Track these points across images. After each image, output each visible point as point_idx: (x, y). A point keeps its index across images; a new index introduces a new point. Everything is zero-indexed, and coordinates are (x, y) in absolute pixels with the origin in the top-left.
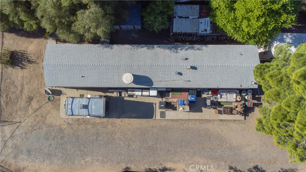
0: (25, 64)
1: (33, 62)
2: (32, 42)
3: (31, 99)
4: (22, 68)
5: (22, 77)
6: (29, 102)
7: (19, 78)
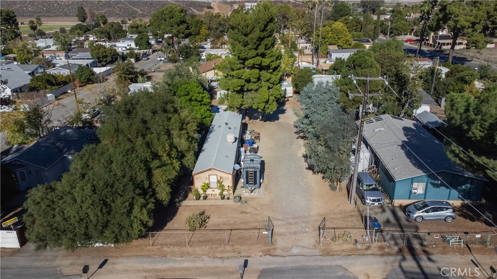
0: (205, 216)
1: (203, 212)
2: (181, 214)
3: (243, 212)
4: (208, 218)
5: (218, 218)
6: (246, 213)
7: (219, 219)
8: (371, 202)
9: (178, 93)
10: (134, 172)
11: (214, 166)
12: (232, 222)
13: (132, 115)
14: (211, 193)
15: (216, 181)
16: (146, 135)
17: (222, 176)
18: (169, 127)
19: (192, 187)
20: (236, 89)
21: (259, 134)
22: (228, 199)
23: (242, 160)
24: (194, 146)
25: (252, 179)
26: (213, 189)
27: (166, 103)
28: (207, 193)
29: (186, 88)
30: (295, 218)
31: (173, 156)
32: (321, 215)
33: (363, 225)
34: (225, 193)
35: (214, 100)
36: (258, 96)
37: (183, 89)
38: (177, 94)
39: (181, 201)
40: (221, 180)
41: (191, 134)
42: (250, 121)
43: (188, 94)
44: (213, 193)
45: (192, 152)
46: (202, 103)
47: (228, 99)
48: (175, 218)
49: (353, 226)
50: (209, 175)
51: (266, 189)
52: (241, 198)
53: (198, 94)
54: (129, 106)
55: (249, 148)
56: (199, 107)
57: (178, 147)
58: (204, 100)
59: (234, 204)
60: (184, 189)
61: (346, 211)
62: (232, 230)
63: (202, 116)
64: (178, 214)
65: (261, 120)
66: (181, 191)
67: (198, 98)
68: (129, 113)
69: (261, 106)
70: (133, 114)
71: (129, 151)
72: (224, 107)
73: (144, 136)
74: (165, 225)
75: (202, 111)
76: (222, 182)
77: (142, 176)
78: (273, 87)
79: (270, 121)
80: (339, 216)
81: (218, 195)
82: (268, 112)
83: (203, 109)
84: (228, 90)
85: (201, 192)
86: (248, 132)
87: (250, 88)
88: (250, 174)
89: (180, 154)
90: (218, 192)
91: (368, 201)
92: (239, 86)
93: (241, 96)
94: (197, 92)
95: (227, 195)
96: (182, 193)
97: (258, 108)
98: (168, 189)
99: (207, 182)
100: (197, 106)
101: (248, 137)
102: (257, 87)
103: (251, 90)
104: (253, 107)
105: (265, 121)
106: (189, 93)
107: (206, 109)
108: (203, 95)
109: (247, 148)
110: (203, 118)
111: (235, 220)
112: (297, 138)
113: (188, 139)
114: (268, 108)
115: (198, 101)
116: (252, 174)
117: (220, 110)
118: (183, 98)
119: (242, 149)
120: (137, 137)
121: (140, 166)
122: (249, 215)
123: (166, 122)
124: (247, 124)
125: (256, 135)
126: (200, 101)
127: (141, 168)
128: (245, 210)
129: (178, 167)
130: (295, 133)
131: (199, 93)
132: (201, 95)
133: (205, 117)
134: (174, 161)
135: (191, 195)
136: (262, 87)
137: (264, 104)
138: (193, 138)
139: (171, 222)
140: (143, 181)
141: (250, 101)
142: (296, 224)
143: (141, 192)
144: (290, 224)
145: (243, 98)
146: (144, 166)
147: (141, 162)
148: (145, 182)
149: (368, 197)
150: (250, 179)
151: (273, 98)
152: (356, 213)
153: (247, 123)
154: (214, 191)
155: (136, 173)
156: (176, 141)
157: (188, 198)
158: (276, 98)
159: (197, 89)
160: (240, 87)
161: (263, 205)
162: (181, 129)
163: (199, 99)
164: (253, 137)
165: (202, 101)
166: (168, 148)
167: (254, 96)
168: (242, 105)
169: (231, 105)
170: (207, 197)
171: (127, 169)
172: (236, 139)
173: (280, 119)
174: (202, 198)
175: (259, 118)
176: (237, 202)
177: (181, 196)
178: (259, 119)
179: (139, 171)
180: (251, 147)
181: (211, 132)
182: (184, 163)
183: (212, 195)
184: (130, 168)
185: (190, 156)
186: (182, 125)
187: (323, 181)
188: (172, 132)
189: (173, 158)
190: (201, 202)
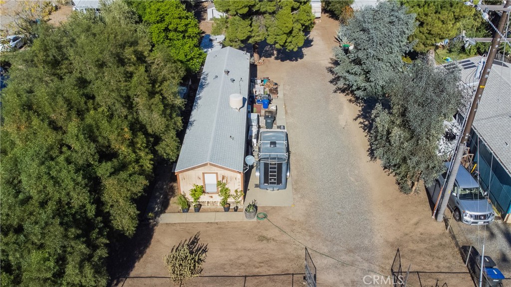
0: (198, 248)
1: (195, 238)
2: (158, 241)
3: (262, 238)
4: (205, 251)
5: (222, 250)
6: (268, 240)
7: (223, 254)
8: (472, 220)
9: (146, 17)
10: (64, 193)
11: (211, 160)
12: (245, 260)
13: (60, 69)
14: (207, 201)
15: (215, 182)
16: (88, 110)
17: (226, 175)
18: (130, 93)
19: (175, 184)
20: (240, 12)
21: (276, 84)
22: (236, 210)
23: (253, 135)
24: (175, 123)
25: (275, 176)
26: (211, 195)
27: (123, 46)
28: (200, 200)
29: (158, 10)
30: (350, 251)
31: (139, 145)
32: (392, 245)
33: (464, 268)
34: (230, 200)
35: (202, 22)
36: (276, 22)
37: (154, 12)
38: (144, 19)
39: (158, 214)
40: (224, 181)
41: (170, 99)
42: (261, 61)
43: (162, 20)
44: (211, 200)
45: (173, 133)
46: (186, 35)
47: (227, 27)
48: (148, 251)
49: (449, 267)
50: (203, 174)
51: (295, 189)
52: (256, 207)
53: (178, 20)
54: (53, 52)
55: (263, 112)
56: (181, 42)
57: (148, 127)
58: (190, 30)
59: (246, 220)
60: (162, 189)
61: (431, 235)
62: (246, 276)
63: (186, 56)
64: (153, 241)
65: (276, 58)
66: (158, 194)
67: (179, 26)
68: (55, 64)
69: (282, 39)
70: (63, 66)
71: (52, 148)
72: (221, 38)
73: (81, 114)
74: (131, 266)
75: (186, 47)
76: (225, 184)
77: (80, 198)
78: (299, 7)
79: (291, 60)
80: (422, 246)
81: (219, 204)
82: (290, 48)
83: (188, 45)
84: (227, 11)
85: (191, 199)
86: (259, 81)
87: (262, 10)
88: (271, 168)
89: (152, 139)
90: (218, 199)
91: (466, 218)
92: (245, 6)
93: (248, 22)
94: (177, 16)
95: (233, 203)
96: (159, 198)
97: (276, 43)
98: (133, 210)
99: (200, 184)
100: (178, 40)
101: (259, 90)
102: (275, 8)
103: (264, 13)
104: (268, 41)
105: (283, 60)
106: (164, 17)
107: (192, 45)
108: (187, 22)
109: (260, 112)
110: (188, 61)
111: (250, 254)
112: (335, 92)
113: (164, 112)
114: (291, 42)
115: (179, 32)
116: (275, 168)
117: (215, 43)
118: (155, 26)
119: (254, 116)
120: (69, 118)
121: (74, 180)
122: (272, 245)
123: (123, 84)
124: (256, 65)
125: (271, 86)
126: (182, 32)
127: (78, 184)
128: (265, 234)
129: (149, 165)
130: (331, 82)
131: (180, 18)
132: (184, 22)
133: (192, 59)
134: (142, 154)
135: (174, 203)
136: (281, 8)
137: (285, 36)
138: (173, 107)
139: (142, 260)
140: (84, 206)
141: (262, 31)
142: (352, 264)
143: (79, 232)
144: (343, 264)
145: (251, 25)
146: (84, 178)
147: (77, 171)
148: (88, 206)
149: (467, 212)
150: (271, 176)
151: (299, 26)
152: (448, 240)
153: (256, 63)
154: (212, 197)
155: (68, 194)
156: (144, 115)
157: (169, 208)
158: (303, 25)
159: (178, 11)
160: (247, 9)
161: (293, 223)
162: (152, 94)
163: (181, 28)
164: (267, 90)
165: (186, 31)
166: (128, 135)
167: (269, 22)
168: (249, 37)
169: (232, 37)
170: (201, 205)
171: (50, 189)
172: (244, 99)
173: (305, 57)
174: (192, 208)
175: (273, 55)
176: (251, 218)
177: (157, 203)
178: (273, 57)
179: (74, 189)
180: (267, 110)
181: (202, 87)
182: (159, 152)
183: (208, 202)
184: (54, 186)
185: (169, 139)
186: (153, 86)
187: (384, 174)
188: (137, 100)
189: (140, 149)
190: (191, 217)
